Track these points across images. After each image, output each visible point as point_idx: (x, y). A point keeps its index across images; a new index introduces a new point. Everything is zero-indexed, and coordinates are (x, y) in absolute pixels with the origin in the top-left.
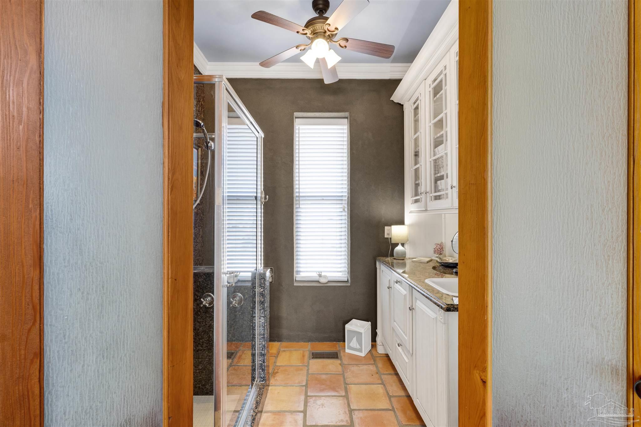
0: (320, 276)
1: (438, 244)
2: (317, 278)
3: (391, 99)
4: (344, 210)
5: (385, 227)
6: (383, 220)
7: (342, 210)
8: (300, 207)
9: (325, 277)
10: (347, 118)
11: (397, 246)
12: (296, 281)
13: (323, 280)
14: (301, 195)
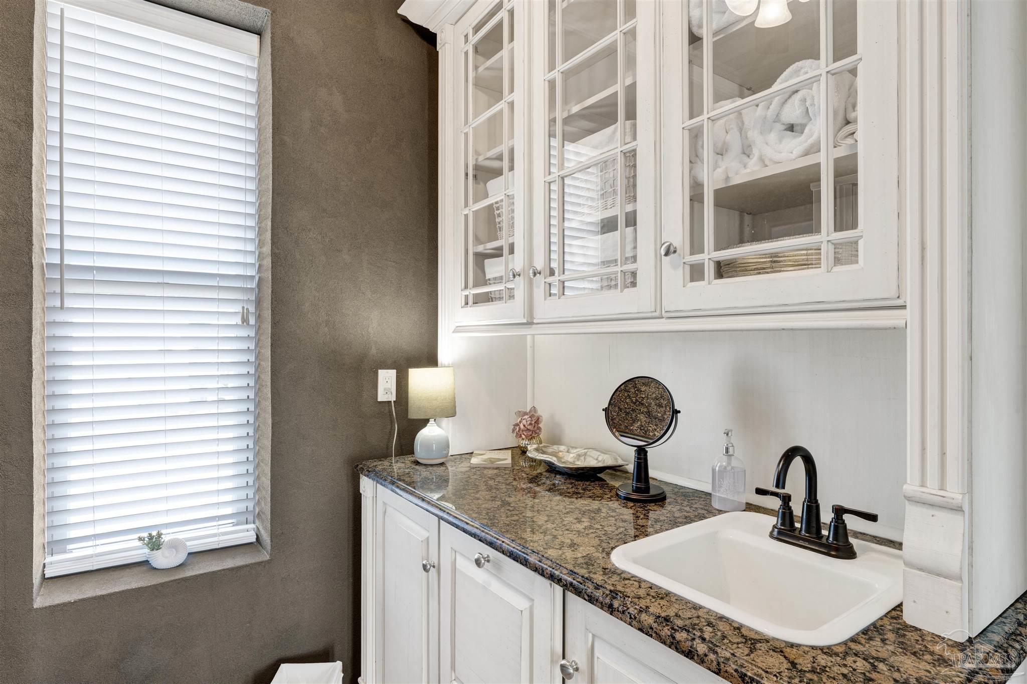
0: (154, 543)
1: (525, 414)
2: (141, 553)
3: (400, 11)
4: (245, 320)
5: (380, 371)
6: (373, 351)
7: (238, 320)
8: (66, 305)
9: (175, 545)
10: (259, 33)
11: (425, 426)
12: (44, 578)
13: (163, 559)
14: (68, 261)
